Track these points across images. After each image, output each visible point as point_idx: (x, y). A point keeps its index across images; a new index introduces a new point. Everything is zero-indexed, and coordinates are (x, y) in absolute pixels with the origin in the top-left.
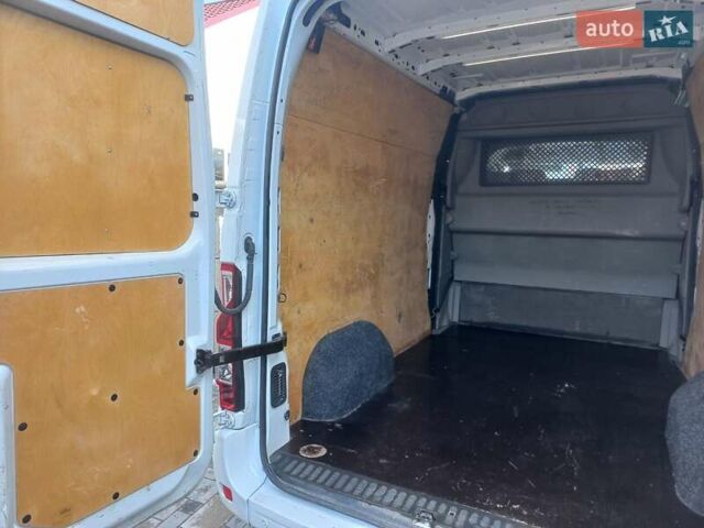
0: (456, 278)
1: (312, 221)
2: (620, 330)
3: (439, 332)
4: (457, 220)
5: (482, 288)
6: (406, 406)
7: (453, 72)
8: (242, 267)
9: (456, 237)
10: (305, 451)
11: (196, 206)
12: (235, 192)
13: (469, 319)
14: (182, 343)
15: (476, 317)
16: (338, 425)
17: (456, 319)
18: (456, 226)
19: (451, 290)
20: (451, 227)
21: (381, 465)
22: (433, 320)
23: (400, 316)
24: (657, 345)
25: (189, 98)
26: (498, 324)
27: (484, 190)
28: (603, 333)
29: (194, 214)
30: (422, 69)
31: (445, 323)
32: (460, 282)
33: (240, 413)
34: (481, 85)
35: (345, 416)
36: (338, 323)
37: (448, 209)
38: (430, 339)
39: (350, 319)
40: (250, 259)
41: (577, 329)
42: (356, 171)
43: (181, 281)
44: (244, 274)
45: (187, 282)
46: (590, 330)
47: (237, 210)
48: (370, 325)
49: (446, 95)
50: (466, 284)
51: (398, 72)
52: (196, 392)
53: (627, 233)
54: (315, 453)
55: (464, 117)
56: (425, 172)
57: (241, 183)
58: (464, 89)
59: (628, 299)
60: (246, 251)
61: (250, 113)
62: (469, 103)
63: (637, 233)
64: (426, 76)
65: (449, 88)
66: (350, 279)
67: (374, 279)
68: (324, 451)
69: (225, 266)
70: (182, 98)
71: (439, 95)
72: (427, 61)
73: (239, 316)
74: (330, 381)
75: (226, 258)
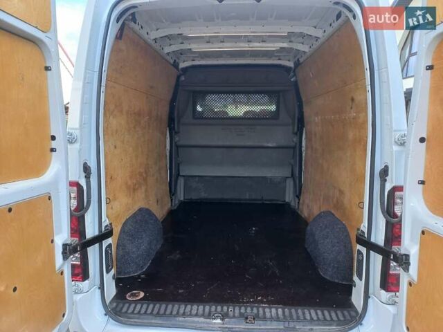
0: (181, 174)
1: (115, 147)
2: (268, 195)
3: (175, 208)
4: (181, 140)
5: (197, 179)
6: (178, 256)
7: (181, 53)
8: (83, 183)
9: (181, 150)
10: (130, 296)
11: (54, 144)
12: (76, 133)
13: (190, 197)
14: (52, 241)
15: (194, 196)
16: (142, 276)
17: (182, 199)
18: (181, 143)
19: (179, 181)
20: (178, 143)
21: (181, 294)
22: (172, 200)
23: (158, 202)
24: (285, 201)
25: (47, 69)
26: (207, 199)
27: (196, 121)
28: (260, 198)
29: (53, 150)
30: (167, 50)
31: (177, 202)
32: (183, 176)
33: (87, 281)
34: (193, 60)
35: (144, 270)
36: (130, 211)
37: (176, 133)
38: (171, 213)
39: (136, 208)
40: (88, 177)
41: (247, 197)
42: (135, 113)
43: (50, 198)
44: (85, 188)
45: (52, 198)
46: (254, 197)
47: (79, 144)
48: (147, 210)
49: (176, 65)
50: (187, 178)
51: (155, 51)
52: (62, 273)
53: (270, 145)
54: (137, 296)
55: (183, 78)
56: (164, 111)
57: (81, 126)
58: (184, 61)
59: (271, 179)
60: (85, 172)
61: (85, 78)
62: (185, 70)
63: (274, 145)
64: (168, 54)
65: (177, 60)
66: (135, 181)
67: (145, 180)
68: (142, 294)
69: (73, 184)
70: (43, 68)
71: (173, 65)
72: (170, 45)
73: (83, 217)
74: (134, 250)
75: (73, 178)
